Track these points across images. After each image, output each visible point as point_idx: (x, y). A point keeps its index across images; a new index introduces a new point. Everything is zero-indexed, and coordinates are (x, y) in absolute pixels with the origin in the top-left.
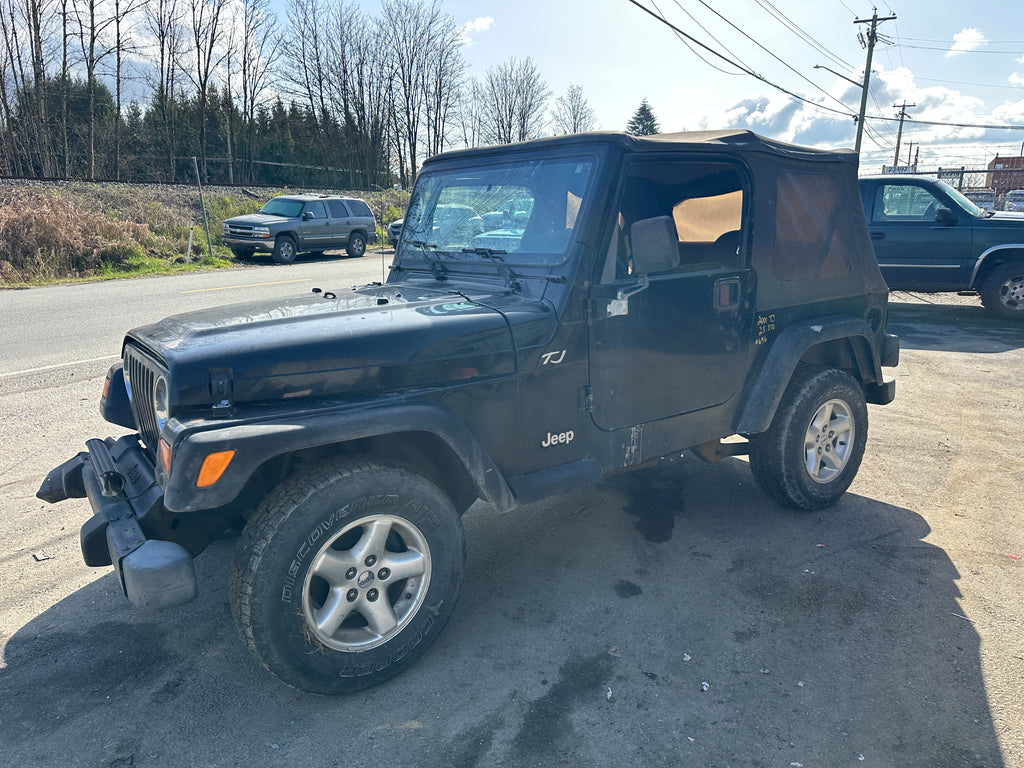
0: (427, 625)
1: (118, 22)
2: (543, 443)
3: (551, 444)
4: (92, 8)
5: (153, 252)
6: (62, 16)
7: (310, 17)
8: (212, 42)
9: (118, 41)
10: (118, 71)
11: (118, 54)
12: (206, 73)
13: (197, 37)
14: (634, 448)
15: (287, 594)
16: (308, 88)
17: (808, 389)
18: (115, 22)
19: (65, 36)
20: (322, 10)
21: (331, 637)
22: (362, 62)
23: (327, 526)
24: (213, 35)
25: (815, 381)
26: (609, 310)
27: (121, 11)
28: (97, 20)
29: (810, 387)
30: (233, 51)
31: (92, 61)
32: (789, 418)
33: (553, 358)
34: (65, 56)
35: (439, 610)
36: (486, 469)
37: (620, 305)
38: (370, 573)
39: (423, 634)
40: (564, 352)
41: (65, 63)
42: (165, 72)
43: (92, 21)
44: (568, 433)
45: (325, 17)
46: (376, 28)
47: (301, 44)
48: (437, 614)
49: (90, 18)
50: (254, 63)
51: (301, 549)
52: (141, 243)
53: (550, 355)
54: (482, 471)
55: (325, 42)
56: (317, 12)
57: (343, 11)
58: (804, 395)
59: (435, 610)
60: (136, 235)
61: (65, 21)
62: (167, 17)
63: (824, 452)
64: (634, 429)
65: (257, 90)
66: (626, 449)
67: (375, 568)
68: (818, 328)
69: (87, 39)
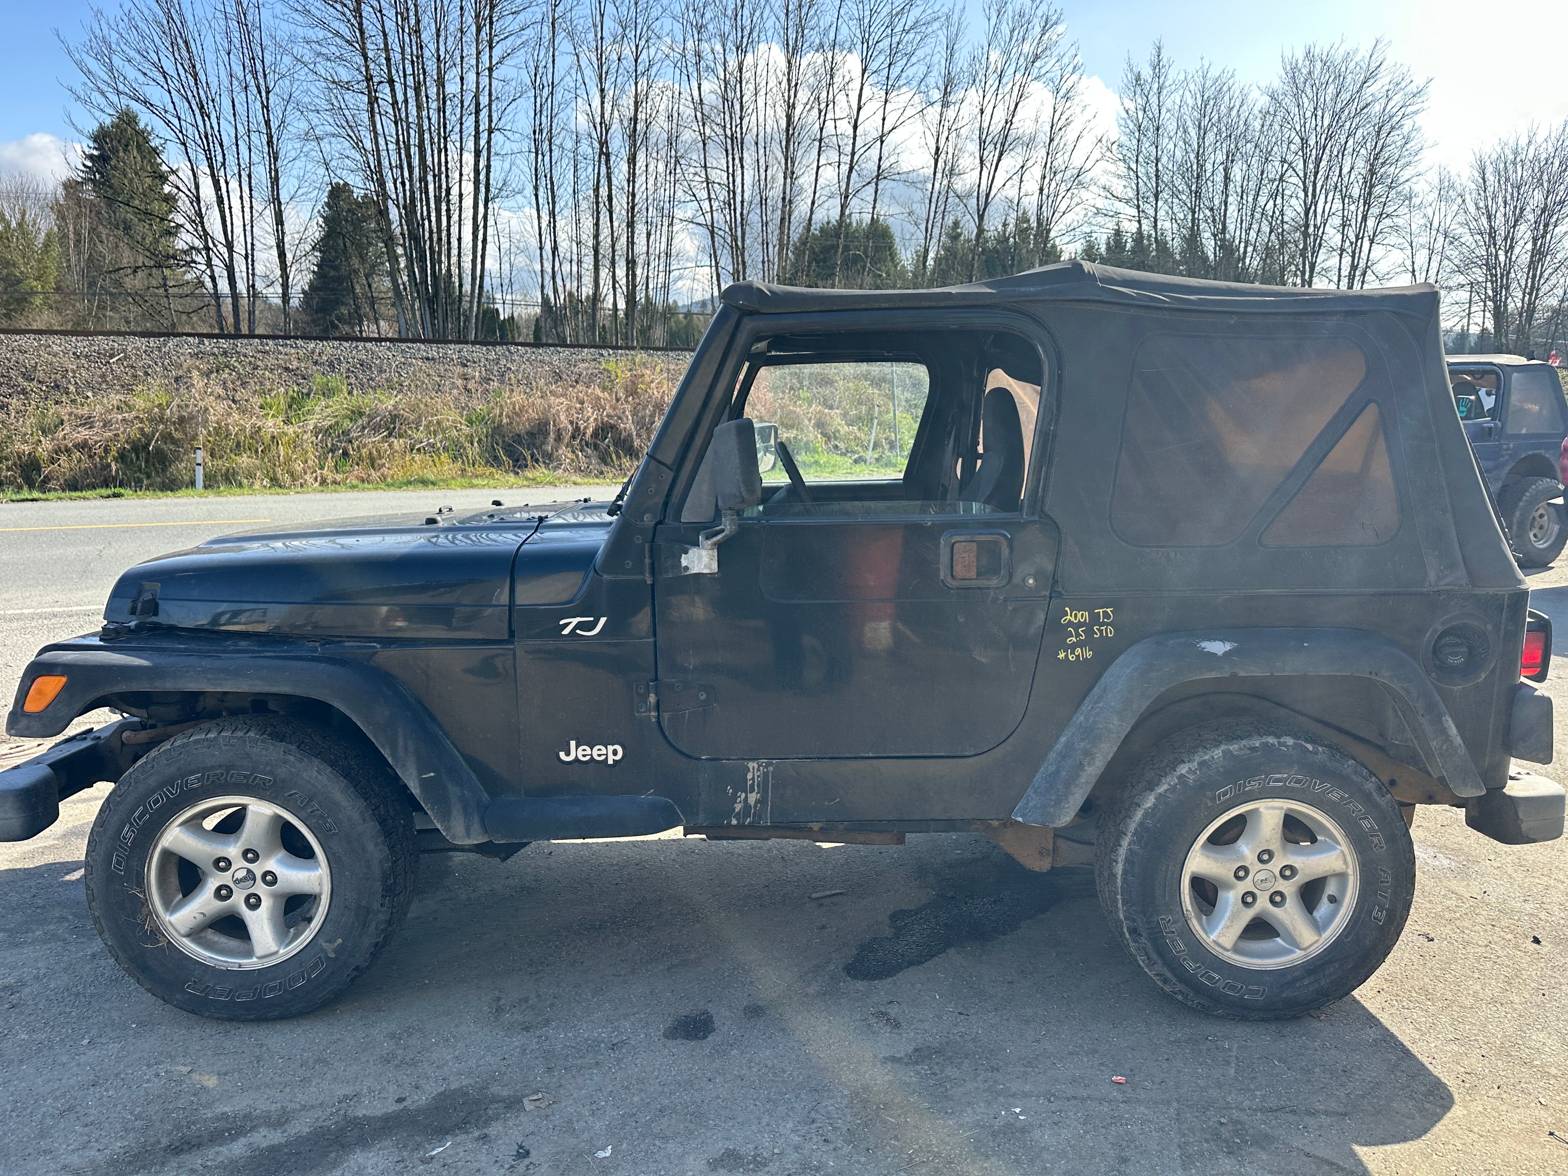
0: (316, 966)
1: (882, 142)
2: (562, 755)
3: (577, 760)
4: (855, 127)
5: (836, 447)
6: (817, 143)
7: (1154, 100)
8: (1001, 154)
9: (879, 167)
10: (874, 208)
11: (877, 185)
12: (988, 195)
13: (982, 149)
14: (753, 798)
15: (119, 863)
16: (1138, 207)
17: (1195, 765)
18: (879, 142)
19: (818, 168)
20: (1173, 87)
21: (184, 936)
22: (1230, 158)
23: (172, 794)
24: (1003, 145)
25: (1218, 753)
26: (684, 562)
27: (887, 127)
28: (859, 142)
29: (1202, 764)
30: (1029, 164)
31: (846, 197)
32: (1139, 815)
33: (579, 626)
34: (815, 193)
35: (335, 951)
36: (421, 772)
37: (700, 558)
38: (249, 871)
39: (309, 975)
40: (603, 620)
41: (813, 203)
42: (934, 200)
43: (854, 144)
44: (611, 748)
45: (1177, 97)
46: (1264, 101)
47: (1135, 142)
48: (333, 955)
49: (852, 141)
50: (1059, 177)
51: (136, 814)
52: (824, 434)
53: (575, 621)
54: (415, 773)
55: (1172, 134)
56: (1164, 92)
57: (1209, 83)
58: (1182, 776)
59: (330, 949)
60: (820, 425)
61: (820, 147)
62: (946, 128)
63: (1263, 903)
64: (752, 765)
65: (1057, 215)
66: (735, 797)
67: (258, 869)
68: (1218, 648)
69: (845, 168)
